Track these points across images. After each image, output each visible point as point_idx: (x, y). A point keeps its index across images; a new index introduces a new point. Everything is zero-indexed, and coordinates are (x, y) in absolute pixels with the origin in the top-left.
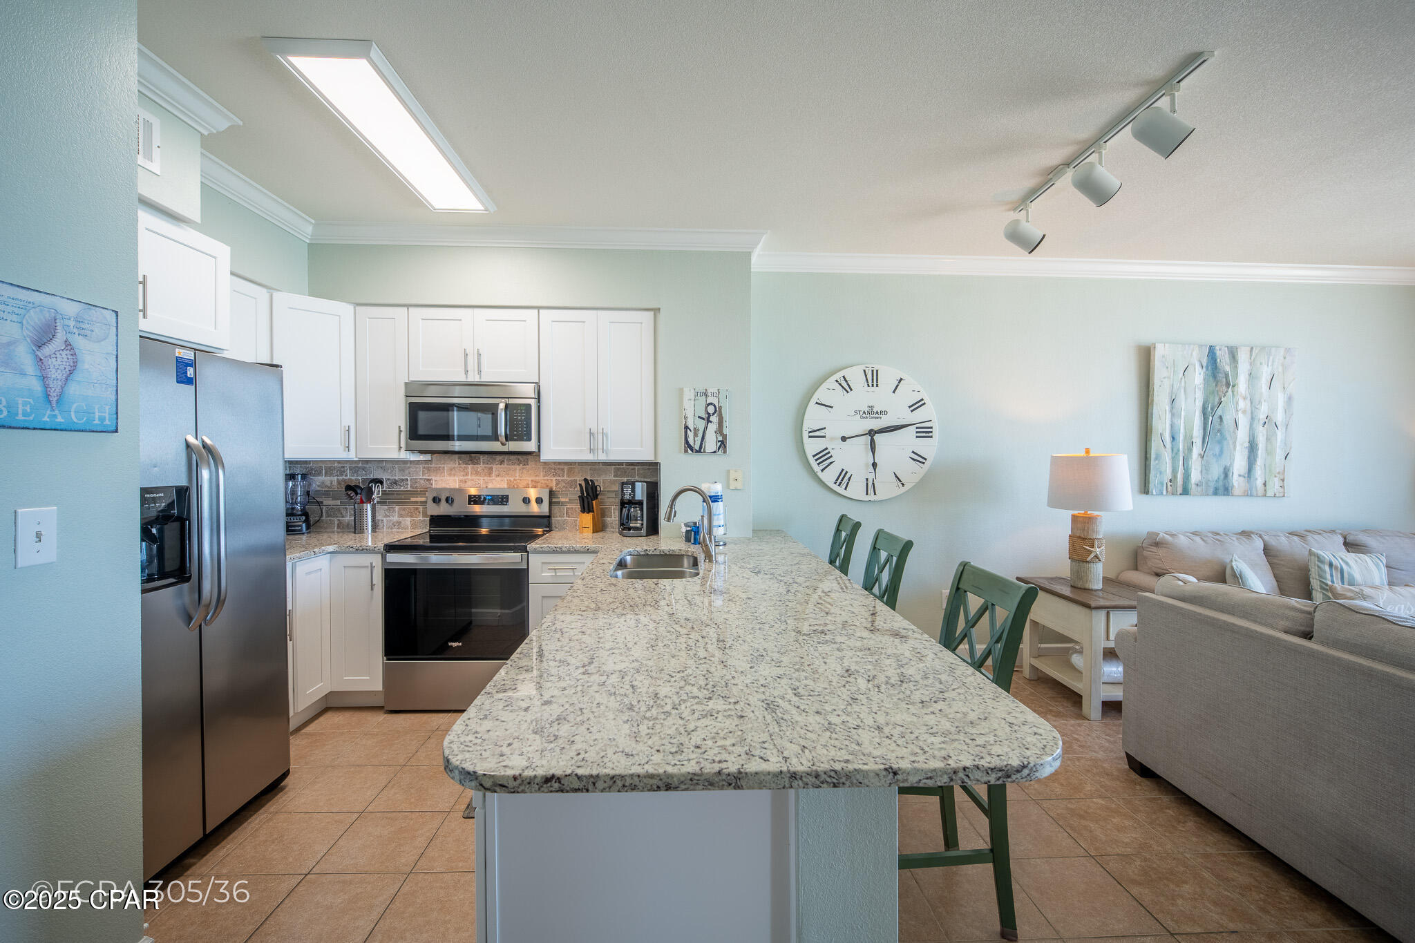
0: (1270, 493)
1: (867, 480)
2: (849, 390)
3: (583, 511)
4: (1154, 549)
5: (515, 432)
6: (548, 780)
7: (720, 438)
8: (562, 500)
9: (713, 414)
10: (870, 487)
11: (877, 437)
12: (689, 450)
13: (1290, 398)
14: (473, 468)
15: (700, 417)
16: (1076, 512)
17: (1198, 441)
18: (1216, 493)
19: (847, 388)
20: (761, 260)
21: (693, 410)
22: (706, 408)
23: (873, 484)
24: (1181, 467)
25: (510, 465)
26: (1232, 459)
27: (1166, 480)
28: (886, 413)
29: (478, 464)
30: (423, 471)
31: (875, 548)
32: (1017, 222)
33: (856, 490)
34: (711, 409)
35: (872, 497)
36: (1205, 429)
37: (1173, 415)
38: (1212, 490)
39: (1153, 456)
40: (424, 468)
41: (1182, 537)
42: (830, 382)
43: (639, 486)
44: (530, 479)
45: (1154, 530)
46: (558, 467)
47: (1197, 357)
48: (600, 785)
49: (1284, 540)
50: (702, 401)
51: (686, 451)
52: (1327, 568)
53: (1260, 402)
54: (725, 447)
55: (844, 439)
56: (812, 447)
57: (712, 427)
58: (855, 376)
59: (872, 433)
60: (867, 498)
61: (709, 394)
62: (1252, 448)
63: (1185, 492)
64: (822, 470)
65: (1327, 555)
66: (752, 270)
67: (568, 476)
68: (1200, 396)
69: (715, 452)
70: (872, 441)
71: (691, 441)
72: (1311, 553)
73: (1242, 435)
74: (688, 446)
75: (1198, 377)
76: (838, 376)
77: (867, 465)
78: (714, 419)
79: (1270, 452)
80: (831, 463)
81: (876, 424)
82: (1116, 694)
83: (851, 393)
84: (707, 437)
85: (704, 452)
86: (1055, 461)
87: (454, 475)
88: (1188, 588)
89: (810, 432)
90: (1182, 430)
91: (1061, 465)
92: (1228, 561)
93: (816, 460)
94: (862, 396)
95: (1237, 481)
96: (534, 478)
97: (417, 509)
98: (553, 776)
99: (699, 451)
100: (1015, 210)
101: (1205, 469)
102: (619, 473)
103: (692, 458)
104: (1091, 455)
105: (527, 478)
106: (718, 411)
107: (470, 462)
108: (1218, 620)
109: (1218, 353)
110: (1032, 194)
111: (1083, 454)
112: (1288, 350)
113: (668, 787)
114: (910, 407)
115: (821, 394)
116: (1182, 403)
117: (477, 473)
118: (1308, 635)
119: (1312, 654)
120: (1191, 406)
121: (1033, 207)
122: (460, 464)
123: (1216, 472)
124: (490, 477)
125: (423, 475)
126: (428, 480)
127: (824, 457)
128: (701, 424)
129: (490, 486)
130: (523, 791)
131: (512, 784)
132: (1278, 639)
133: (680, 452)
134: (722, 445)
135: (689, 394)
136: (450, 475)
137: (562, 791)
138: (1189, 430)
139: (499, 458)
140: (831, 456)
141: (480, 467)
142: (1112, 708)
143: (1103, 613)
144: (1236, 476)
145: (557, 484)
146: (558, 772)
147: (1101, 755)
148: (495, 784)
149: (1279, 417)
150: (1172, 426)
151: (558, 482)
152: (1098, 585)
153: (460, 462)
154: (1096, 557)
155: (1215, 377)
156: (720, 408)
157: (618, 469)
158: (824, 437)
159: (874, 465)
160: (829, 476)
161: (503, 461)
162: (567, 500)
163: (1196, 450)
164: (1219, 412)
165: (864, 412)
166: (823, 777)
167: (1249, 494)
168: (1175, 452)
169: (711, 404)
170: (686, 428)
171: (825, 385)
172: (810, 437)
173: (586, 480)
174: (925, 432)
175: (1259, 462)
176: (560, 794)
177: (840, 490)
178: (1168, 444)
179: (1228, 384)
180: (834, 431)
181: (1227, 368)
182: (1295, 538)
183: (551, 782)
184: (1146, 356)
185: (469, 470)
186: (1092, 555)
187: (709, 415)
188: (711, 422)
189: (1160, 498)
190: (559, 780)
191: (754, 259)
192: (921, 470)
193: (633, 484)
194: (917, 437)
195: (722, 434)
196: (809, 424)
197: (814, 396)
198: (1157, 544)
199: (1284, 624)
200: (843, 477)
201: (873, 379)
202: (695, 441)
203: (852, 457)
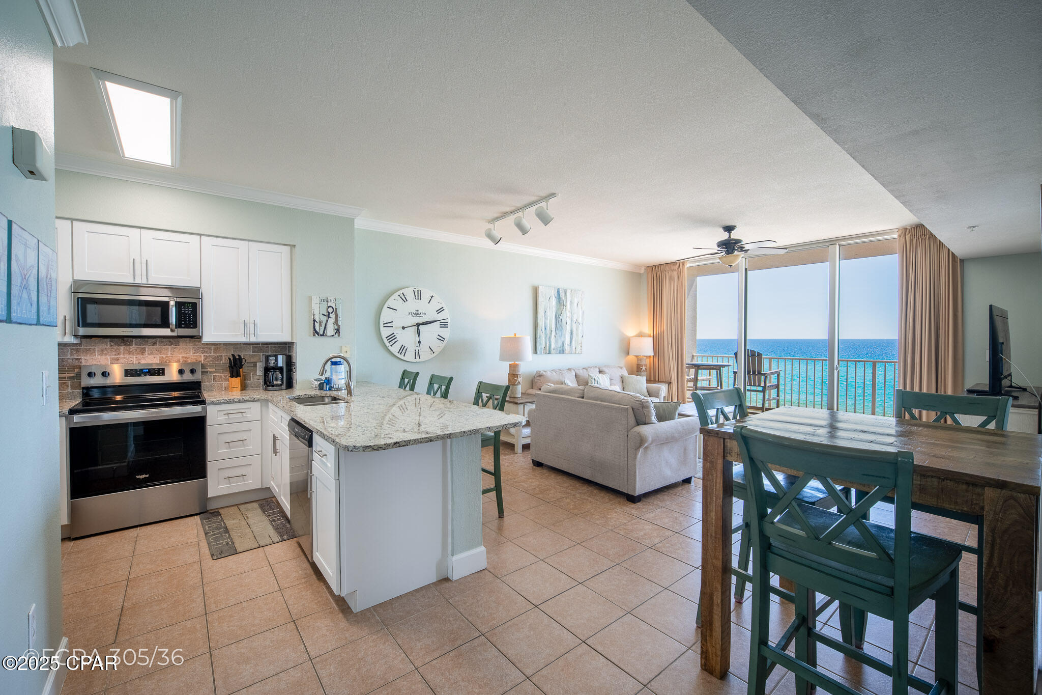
0: (577, 352)
1: (415, 350)
2: (405, 301)
3: (232, 376)
4: (539, 378)
5: (183, 322)
6: (395, 443)
7: (336, 327)
8: (210, 370)
9: (332, 312)
10: (417, 354)
11: (421, 327)
12: (316, 335)
13: (583, 312)
14: (125, 349)
15: (323, 314)
16: (510, 363)
17: (554, 330)
18: (560, 353)
19: (405, 300)
20: (359, 223)
21: (318, 310)
22: (327, 309)
23: (419, 353)
24: (548, 342)
25: (162, 346)
26: (565, 338)
27: (543, 348)
28: (425, 314)
29: (130, 345)
30: (71, 352)
31: (431, 383)
32: (490, 229)
33: (410, 356)
34: (330, 310)
35: (418, 360)
36: (556, 325)
37: (545, 318)
38: (558, 351)
39: (538, 337)
40: (73, 349)
41: (548, 372)
42: (396, 296)
43: (280, 358)
44: (181, 356)
45: (539, 370)
46: (206, 346)
47: (553, 293)
48: (411, 443)
49: (581, 371)
50: (325, 305)
51: (314, 335)
52: (593, 380)
53: (574, 314)
54: (340, 333)
55: (403, 328)
56: (385, 332)
57: (331, 321)
58: (409, 293)
59: (418, 325)
60: (416, 360)
61: (329, 301)
62: (572, 333)
63: (550, 353)
64: (391, 346)
65: (593, 376)
66: (355, 227)
67: (215, 353)
68: (554, 309)
69: (333, 336)
70: (418, 329)
71: (317, 329)
72: (589, 375)
73: (568, 328)
74: (316, 332)
75: (554, 301)
76: (400, 293)
77: (415, 343)
78: (332, 316)
79: (577, 335)
80: (396, 342)
81: (420, 320)
82: (528, 441)
83: (406, 302)
84: (328, 326)
85: (326, 335)
86: (502, 339)
87: (106, 354)
88: (551, 388)
89: (384, 324)
90: (548, 325)
91: (505, 341)
92: (563, 381)
93: (388, 340)
94: (413, 304)
95: (567, 347)
96: (185, 355)
97: (65, 383)
98: (397, 442)
99: (323, 335)
100: (489, 222)
101: (556, 342)
102: (256, 350)
103: (318, 339)
104: (517, 336)
105: (178, 355)
106: (335, 311)
107: (122, 344)
108: (560, 397)
109: (560, 291)
110: (497, 219)
111: (513, 336)
112: (583, 292)
113: (431, 441)
114: (437, 311)
115: (390, 302)
116: (548, 313)
117: (130, 353)
118: (583, 398)
119: (584, 402)
120: (551, 314)
121: (497, 223)
122: (111, 346)
123: (560, 344)
124: (143, 355)
125: (71, 355)
126: (77, 359)
127: (392, 338)
128: (324, 319)
129: (143, 362)
130: (388, 449)
131: (384, 446)
132: (576, 400)
133: (310, 336)
134: (338, 331)
135: (316, 300)
136: (101, 354)
137: (400, 447)
138: (551, 325)
139: (150, 340)
140: (396, 338)
141: (133, 348)
142: (526, 447)
143: (522, 406)
144: (566, 345)
145: (205, 359)
146: (398, 441)
147: (523, 464)
148: (378, 448)
149: (580, 320)
150: (545, 323)
151: (206, 358)
152: (520, 395)
153: (112, 344)
154: (519, 382)
155: (559, 302)
156: (336, 309)
157: (256, 347)
158: (392, 327)
159: (419, 342)
160: (395, 349)
161: (156, 343)
162: (214, 370)
163: (553, 334)
164: (561, 317)
165: (414, 313)
166: (472, 431)
167: (570, 353)
168: (546, 334)
169: (330, 307)
170: (314, 321)
171: (392, 298)
172: (384, 327)
173: (233, 355)
174: (444, 325)
175: (574, 339)
176: (399, 448)
177: (401, 357)
178: (544, 332)
179: (564, 305)
180: (398, 324)
181: (564, 299)
182: (585, 370)
183: (397, 444)
184: (536, 291)
185: (122, 350)
186: (517, 382)
187: (329, 313)
188: (330, 317)
189: (541, 355)
190: (399, 443)
191: (356, 221)
192: (442, 345)
193: (276, 356)
194: (440, 327)
195: (337, 325)
196: (383, 319)
197: (387, 303)
198: (540, 376)
199: (577, 395)
200: (403, 349)
201: (418, 295)
202: (320, 329)
203: (407, 338)
